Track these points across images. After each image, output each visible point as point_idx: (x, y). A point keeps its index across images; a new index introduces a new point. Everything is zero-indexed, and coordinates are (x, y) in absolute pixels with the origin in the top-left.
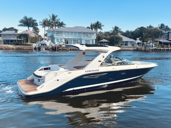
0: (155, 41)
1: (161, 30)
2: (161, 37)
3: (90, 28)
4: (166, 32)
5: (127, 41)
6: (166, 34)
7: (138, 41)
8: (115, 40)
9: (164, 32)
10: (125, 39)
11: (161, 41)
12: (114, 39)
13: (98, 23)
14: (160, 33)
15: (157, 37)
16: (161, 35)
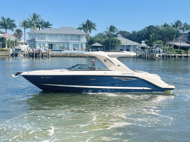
0: (168, 45)
5: (128, 45)
10: (125, 42)
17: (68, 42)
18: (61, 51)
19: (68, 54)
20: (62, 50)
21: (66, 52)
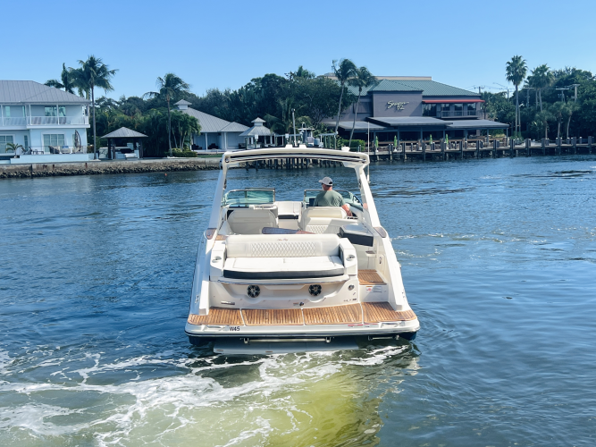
0: (325, 127)
1: (342, 84)
2: (344, 111)
3: (62, 83)
4: (360, 90)
5: (216, 131)
6: (362, 97)
7: (260, 129)
8: (169, 128)
9: (354, 90)
10: (208, 123)
11: (347, 124)
12: (163, 128)
13: (92, 62)
14: (339, 97)
15: (330, 111)
16: (345, 104)
17: (28, 127)
18: (8, 158)
19: (34, 167)
20: (13, 157)
21: (25, 160)
